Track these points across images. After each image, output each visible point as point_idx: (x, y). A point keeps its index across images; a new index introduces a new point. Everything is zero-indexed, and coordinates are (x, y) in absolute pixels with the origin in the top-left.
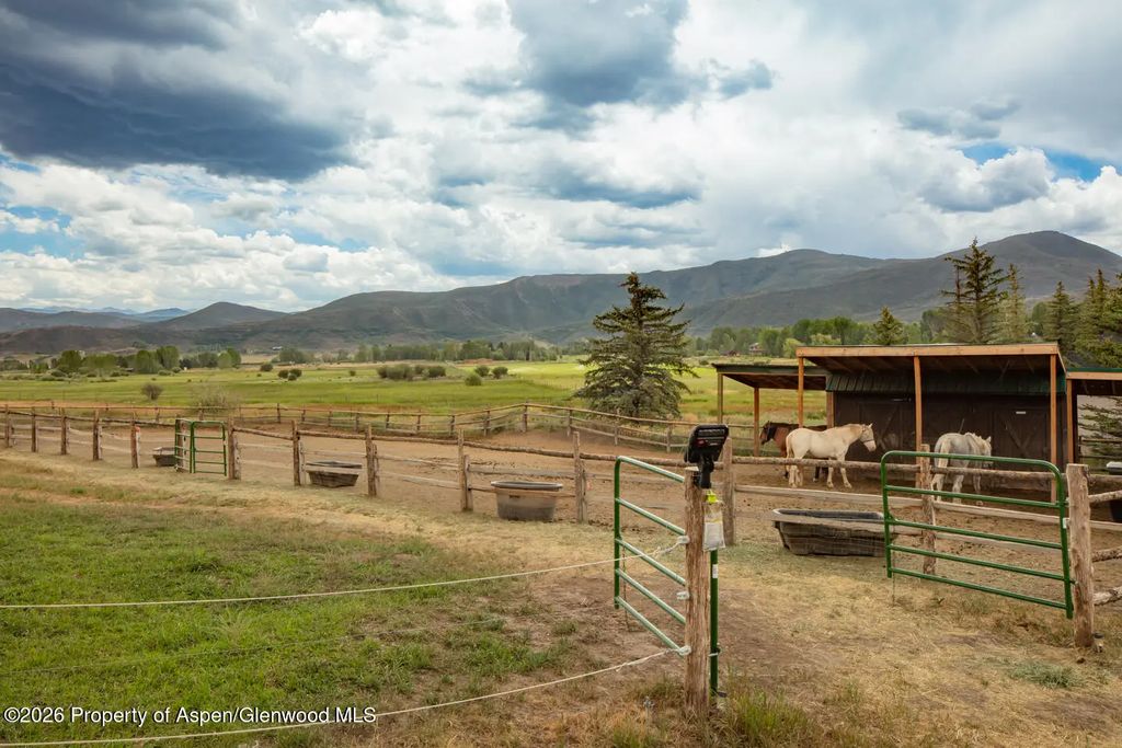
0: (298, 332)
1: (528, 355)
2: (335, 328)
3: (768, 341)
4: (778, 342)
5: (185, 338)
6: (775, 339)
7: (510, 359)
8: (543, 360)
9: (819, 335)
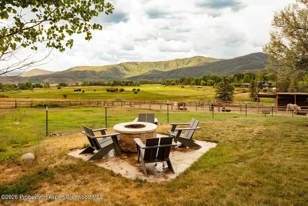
0: (60, 77)
1: (131, 84)
2: (70, 76)
3: (196, 81)
4: (199, 82)
5: (26, 79)
6: (198, 81)
7: (126, 86)
8: (135, 86)
9: (210, 80)
